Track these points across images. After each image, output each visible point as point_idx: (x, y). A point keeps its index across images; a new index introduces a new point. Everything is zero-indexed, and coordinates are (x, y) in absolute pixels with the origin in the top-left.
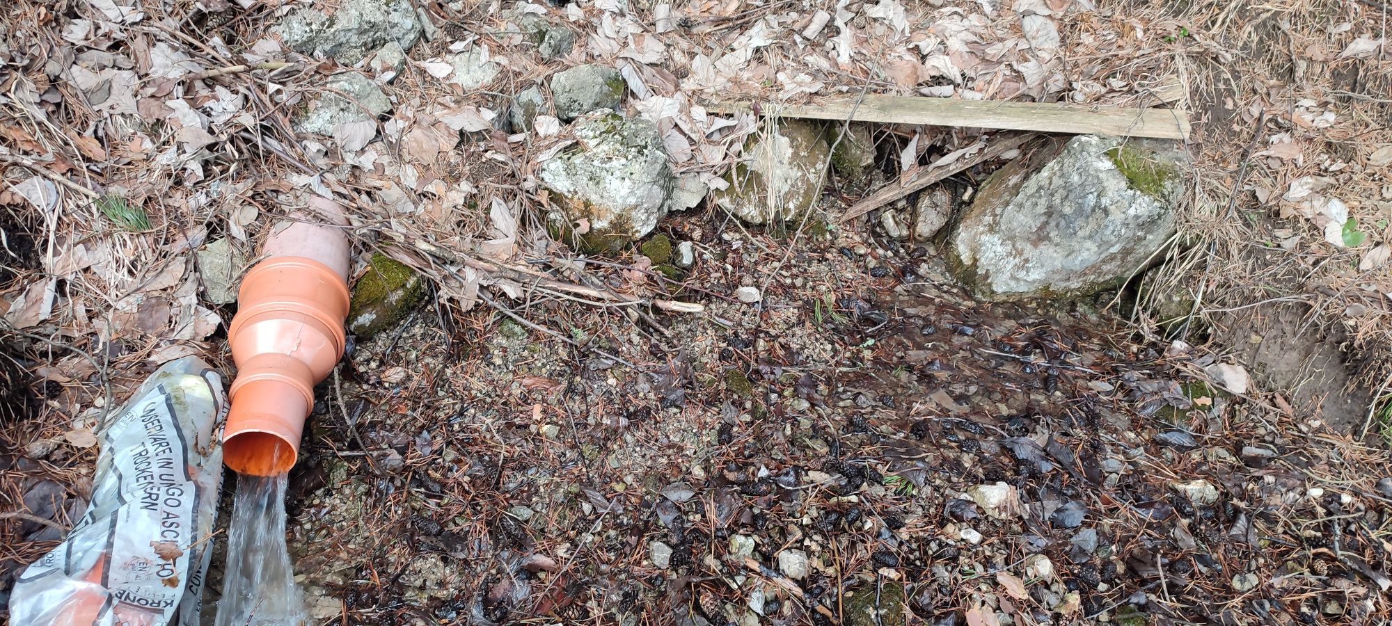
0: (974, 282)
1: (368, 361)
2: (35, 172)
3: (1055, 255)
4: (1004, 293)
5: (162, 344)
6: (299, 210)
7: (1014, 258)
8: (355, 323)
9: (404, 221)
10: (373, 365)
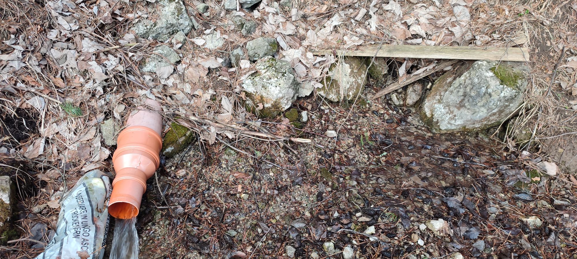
0: (432, 125)
1: (171, 167)
2: (36, 94)
3: (467, 113)
4: (445, 130)
5: (87, 163)
6: (141, 105)
7: (450, 114)
8: (165, 151)
9: (185, 107)
10: (173, 168)
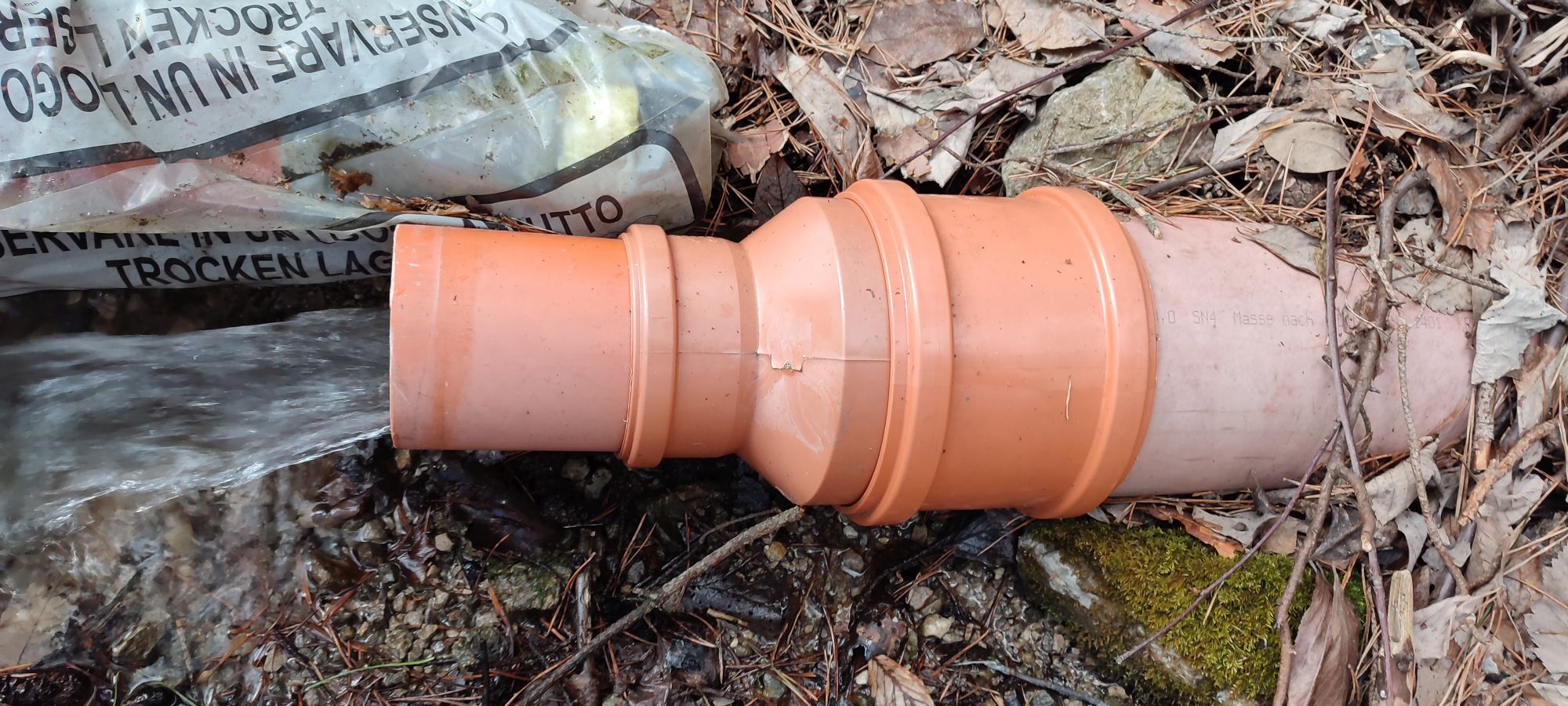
5: (843, 71)
6: (1376, 281)
8: (1040, 548)
10: (938, 627)
